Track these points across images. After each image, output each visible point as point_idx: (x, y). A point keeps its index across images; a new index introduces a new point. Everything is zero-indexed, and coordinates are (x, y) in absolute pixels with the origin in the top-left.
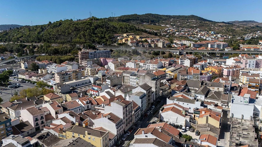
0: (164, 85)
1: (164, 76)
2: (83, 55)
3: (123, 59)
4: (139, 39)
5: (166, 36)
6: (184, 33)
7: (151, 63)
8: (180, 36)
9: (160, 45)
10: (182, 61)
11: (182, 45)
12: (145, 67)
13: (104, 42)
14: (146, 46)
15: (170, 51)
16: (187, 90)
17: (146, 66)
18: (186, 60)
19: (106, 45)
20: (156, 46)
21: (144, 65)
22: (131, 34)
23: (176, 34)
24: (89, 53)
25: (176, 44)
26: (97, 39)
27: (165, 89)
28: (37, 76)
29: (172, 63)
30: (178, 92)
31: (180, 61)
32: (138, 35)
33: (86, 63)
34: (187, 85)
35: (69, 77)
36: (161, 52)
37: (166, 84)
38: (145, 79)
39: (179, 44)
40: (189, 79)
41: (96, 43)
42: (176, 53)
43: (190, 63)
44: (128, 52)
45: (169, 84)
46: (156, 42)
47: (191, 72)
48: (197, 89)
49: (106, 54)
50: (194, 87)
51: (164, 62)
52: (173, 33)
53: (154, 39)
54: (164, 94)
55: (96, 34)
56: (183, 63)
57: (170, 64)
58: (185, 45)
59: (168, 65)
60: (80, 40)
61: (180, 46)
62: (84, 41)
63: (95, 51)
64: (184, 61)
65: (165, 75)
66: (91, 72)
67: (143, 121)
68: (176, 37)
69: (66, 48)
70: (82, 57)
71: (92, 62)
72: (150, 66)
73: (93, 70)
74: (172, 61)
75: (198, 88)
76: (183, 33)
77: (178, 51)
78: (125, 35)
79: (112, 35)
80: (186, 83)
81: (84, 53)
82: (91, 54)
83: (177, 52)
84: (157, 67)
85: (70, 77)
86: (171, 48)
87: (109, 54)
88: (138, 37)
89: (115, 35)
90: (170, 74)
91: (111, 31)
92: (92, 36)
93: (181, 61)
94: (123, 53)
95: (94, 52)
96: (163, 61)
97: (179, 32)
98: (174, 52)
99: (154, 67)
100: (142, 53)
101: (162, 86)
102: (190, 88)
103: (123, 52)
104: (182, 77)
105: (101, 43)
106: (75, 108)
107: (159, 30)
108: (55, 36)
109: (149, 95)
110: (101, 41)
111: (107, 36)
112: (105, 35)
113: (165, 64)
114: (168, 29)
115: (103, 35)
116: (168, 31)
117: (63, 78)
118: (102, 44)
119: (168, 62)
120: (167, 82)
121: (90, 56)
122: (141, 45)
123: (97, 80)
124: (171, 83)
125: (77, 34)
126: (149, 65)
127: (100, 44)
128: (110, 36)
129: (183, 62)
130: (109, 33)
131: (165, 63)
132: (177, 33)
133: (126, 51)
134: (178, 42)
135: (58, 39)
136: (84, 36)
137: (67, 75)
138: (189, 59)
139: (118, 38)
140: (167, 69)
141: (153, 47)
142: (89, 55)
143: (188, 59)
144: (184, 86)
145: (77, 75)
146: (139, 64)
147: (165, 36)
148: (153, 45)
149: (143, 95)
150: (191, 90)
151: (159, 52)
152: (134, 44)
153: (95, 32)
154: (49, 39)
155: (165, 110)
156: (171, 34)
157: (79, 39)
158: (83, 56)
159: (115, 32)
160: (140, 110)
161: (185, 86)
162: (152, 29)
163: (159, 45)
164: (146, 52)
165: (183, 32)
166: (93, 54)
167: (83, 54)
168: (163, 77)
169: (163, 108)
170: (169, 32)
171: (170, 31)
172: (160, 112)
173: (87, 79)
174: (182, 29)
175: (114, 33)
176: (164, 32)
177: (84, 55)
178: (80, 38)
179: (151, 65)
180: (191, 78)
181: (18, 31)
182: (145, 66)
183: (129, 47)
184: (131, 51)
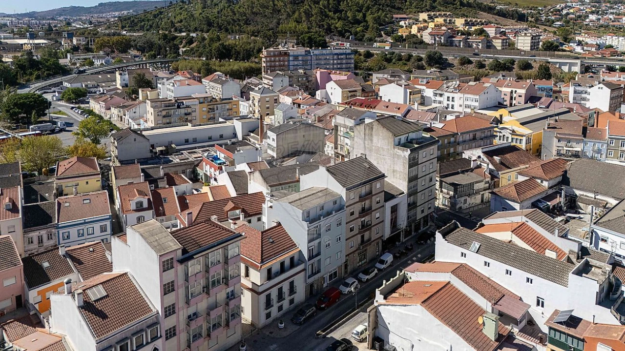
0: (472, 170)
1: (486, 137)
2: (273, 59)
3: (386, 76)
4: (461, 28)
5: (553, 22)
6: (616, 17)
7: (459, 89)
8: (602, 26)
9: (523, 43)
10: (581, 92)
11: (599, 47)
12: (440, 102)
13: (356, 33)
14: (477, 45)
15: (550, 60)
16: (562, 200)
17: (443, 99)
18: (596, 88)
19: (361, 40)
20: (509, 46)
21: (436, 94)
22: (443, 13)
23: (587, 20)
24: (291, 53)
25: (580, 43)
26: (339, 24)
27: (472, 184)
28: (119, 107)
29: (539, 94)
30: (517, 206)
31: (571, 89)
32: (463, 16)
33: (271, 82)
34: (565, 180)
35: (186, 114)
36: (519, 62)
37: (479, 167)
38: (372, 140)
39: (592, 46)
40: (589, 154)
41: (334, 35)
42: (570, 69)
43: (611, 99)
44: (412, 60)
45: (491, 166)
46: (511, 36)
47: (600, 130)
48: (613, 202)
49: (339, 61)
50: (596, 193)
51: (509, 90)
52: (580, 17)
53: (507, 27)
54: (464, 206)
55: (341, 11)
56: (584, 99)
57: (532, 99)
58: (611, 47)
59: (522, 100)
60: (296, 27)
61: (593, 49)
62: (306, 30)
63: (306, 51)
64: (589, 90)
65: (487, 133)
66: (260, 106)
67: (300, 324)
68: (587, 28)
69: (252, 45)
70: (268, 64)
71: (286, 80)
72: (455, 99)
73: (267, 99)
74: (539, 89)
75: (616, 198)
76: (611, 17)
77: (578, 61)
78: (423, 16)
79: (385, 16)
80: (566, 172)
81: (275, 56)
82: (296, 58)
83: (575, 64)
84: (477, 104)
85: (189, 114)
86: (556, 53)
87: (349, 61)
88: (459, 23)
89: (394, 16)
90: (513, 131)
91: (388, 6)
92: (327, 16)
93: (575, 92)
94: (400, 62)
95: (304, 53)
96: (507, 86)
97: (597, 13)
98: (565, 64)
99: (469, 103)
100: (456, 62)
101: (463, 172)
102: (578, 192)
103: (400, 59)
104: (563, 144)
105: (347, 34)
106: (81, 220)
107: (535, 8)
108: (244, 17)
109: (370, 208)
110: (350, 30)
111: (369, 18)
112: (364, 16)
113: (511, 98)
114: (566, 7)
115: (361, 14)
116: (565, 12)
117: (164, 117)
118: (349, 36)
119: (522, 92)
120: (486, 159)
121: (291, 63)
122: (460, 43)
123: (252, 132)
124: (502, 163)
125: (294, 12)
126: (451, 95)
127: (343, 36)
128: (379, 18)
129: (583, 95)
130: (379, 9)
131: (514, 95)
132: (593, 17)
133: (410, 57)
134: (589, 41)
135: (250, 24)
136: (308, 15)
137: (179, 107)
138: (608, 85)
139: (402, 23)
140: (510, 112)
141: (499, 48)
142: (289, 61)
143: (601, 85)
144: (553, 182)
145: (213, 110)
146: (420, 91)
147: (551, 23)
148: (498, 44)
149: (329, 206)
150: (581, 205)
151: (513, 62)
152: (440, 38)
153: (341, 8)
154: (229, 23)
155: (400, 295)
156: (571, 19)
157: (294, 24)
158: (273, 64)
159: (399, 9)
160: (304, 270)
161: (560, 183)
162: (517, 4)
163: (519, 45)
164: (470, 62)
165: (612, 13)
166: (300, 58)
167: (272, 56)
168: (482, 139)
169: (405, 276)
170: (568, 14)
171: (571, 11)
172: (379, 298)
173: (231, 124)
174: (611, 8)
175: (393, 10)
176: (552, 12)
177: (274, 61)
178: (298, 22)
179: (457, 96)
180: (599, 151)
181: (181, 8)
182: (438, 98)
183: (422, 45)
184: (423, 56)
